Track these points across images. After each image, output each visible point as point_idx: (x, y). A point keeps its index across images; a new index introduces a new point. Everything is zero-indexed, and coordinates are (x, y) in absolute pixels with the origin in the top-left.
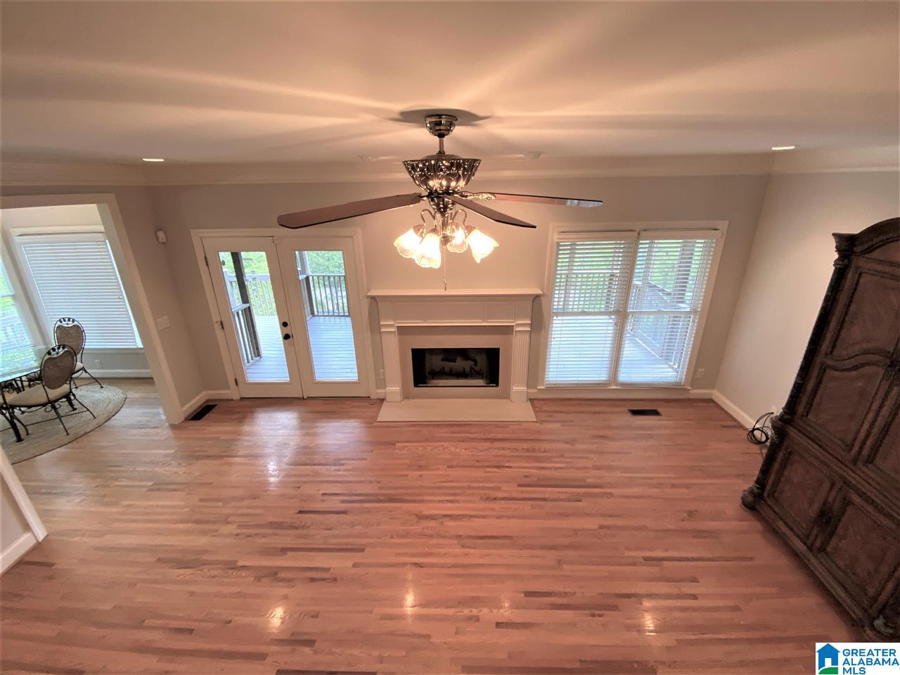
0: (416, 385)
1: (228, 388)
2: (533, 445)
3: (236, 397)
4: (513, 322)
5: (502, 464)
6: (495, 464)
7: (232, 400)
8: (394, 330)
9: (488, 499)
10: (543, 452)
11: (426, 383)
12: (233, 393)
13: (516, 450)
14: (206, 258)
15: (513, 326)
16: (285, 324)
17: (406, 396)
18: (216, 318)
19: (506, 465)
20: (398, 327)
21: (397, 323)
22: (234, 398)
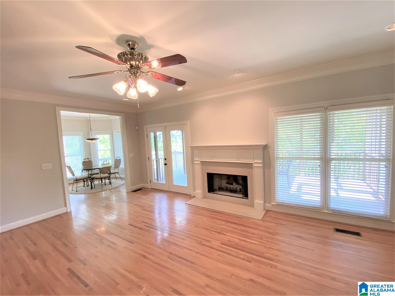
0: (209, 191)
1: (148, 183)
2: (247, 229)
3: (150, 188)
4: (253, 161)
5: (222, 232)
6: (219, 231)
7: (148, 188)
8: (199, 163)
9: (200, 243)
10: (252, 234)
11: (214, 192)
12: (149, 186)
13: (237, 229)
14: (147, 135)
15: (252, 163)
16: (165, 159)
17: (204, 197)
18: (147, 156)
19: (225, 233)
20: (200, 161)
21: (200, 160)
22: (149, 188)
